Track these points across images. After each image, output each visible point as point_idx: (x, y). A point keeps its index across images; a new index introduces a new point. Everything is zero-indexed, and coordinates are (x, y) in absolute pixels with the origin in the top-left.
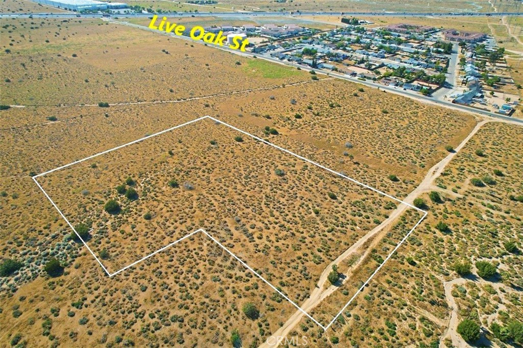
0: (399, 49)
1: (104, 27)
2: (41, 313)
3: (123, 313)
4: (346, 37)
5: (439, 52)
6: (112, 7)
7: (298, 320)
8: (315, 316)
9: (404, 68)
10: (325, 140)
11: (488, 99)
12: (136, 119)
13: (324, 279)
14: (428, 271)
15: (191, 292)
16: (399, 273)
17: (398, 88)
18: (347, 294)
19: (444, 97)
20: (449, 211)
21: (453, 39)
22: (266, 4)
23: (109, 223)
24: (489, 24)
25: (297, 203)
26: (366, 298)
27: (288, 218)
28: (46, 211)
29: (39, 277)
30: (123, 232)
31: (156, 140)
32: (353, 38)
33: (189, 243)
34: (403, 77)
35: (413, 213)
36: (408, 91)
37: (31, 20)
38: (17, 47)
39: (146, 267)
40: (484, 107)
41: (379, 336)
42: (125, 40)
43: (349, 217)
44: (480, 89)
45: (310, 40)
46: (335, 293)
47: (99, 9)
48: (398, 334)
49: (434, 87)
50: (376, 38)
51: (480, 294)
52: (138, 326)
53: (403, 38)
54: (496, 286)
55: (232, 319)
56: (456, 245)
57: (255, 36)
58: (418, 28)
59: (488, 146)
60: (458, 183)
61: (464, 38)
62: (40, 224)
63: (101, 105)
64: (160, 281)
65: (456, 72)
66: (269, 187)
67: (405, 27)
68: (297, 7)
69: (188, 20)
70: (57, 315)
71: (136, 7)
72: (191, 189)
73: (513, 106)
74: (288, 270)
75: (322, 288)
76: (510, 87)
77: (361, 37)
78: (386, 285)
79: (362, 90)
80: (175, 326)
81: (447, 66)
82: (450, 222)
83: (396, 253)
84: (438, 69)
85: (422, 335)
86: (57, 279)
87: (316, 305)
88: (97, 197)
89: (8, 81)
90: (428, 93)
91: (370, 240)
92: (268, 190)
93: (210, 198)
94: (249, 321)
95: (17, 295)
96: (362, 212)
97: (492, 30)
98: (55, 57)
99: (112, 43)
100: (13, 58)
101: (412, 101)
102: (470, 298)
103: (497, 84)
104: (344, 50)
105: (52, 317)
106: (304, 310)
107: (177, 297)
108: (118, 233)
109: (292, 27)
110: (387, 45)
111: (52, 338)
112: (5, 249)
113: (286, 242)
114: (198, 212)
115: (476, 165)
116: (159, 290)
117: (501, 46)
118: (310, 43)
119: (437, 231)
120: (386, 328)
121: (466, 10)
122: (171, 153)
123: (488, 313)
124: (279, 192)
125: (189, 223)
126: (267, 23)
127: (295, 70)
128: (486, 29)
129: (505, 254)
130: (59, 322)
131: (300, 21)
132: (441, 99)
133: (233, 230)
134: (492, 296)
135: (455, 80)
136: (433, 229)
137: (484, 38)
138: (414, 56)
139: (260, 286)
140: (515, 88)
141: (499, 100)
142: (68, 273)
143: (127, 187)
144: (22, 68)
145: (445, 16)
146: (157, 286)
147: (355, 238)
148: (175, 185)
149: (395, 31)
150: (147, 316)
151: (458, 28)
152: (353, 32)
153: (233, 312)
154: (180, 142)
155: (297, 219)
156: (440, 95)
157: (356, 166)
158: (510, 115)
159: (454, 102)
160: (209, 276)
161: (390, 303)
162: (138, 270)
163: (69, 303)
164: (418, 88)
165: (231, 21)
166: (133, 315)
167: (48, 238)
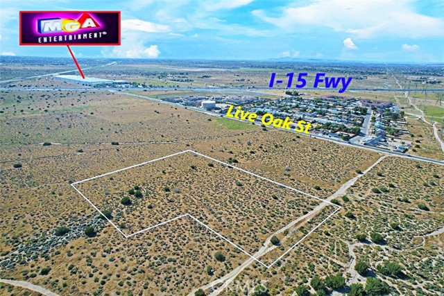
0: (327, 112)
1: (111, 96)
2: (85, 255)
3: (137, 256)
4: (289, 104)
5: (357, 114)
6: (116, 83)
7: (251, 262)
8: (262, 260)
9: (331, 124)
10: (271, 166)
11: (389, 143)
12: (138, 152)
13: (268, 242)
14: (338, 239)
15: (181, 247)
16: (319, 240)
17: (325, 136)
18: (283, 250)
19: (358, 142)
20: (356, 207)
21: (368, 106)
22: (230, 82)
23: (124, 210)
24: (395, 96)
25: (251, 201)
26: (295, 252)
27: (244, 209)
28: (81, 203)
29: (81, 237)
30: (134, 215)
31: (154, 164)
32: (294, 104)
33: (178, 221)
34: (329, 129)
35: (330, 208)
36: (332, 138)
37: (60, 92)
38: (51, 109)
39: (150, 233)
40: (386, 147)
41: (303, 271)
42: (127, 104)
43: (286, 209)
44: (384, 136)
45: (262, 105)
46: (275, 249)
47: (107, 84)
48: (316, 270)
49: (351, 135)
50: (311, 104)
51: (372, 251)
52: (147, 263)
53: (331, 105)
54: (383, 247)
55: (207, 261)
56: (359, 226)
57: (222, 103)
58: (342, 98)
59: (386, 170)
60: (363, 191)
61: (376, 105)
62: (78, 210)
63: (113, 144)
64: (160, 241)
65: (369, 126)
66: (232, 192)
67: (333, 97)
68: (253, 85)
69: (172, 92)
70: (95, 256)
71: (134, 83)
72: (178, 192)
73: (407, 147)
74: (244, 237)
75: (266, 246)
76: (406, 136)
77: (300, 104)
78: (310, 246)
79: (298, 137)
80: (171, 264)
81: (363, 123)
82: (355, 213)
83: (317, 229)
84: (355, 124)
85: (332, 271)
86: (92, 238)
87: (262, 255)
88: (115, 196)
89: (48, 129)
90: (347, 139)
91: (300, 222)
92: (231, 194)
93: (192, 197)
94: (218, 262)
95: (68, 246)
96: (295, 207)
97: (398, 101)
98: (79, 114)
99: (118, 106)
100: (50, 115)
101: (335, 144)
102: (365, 252)
103: (397, 134)
104: (287, 112)
105: (92, 257)
106: (255, 257)
107: (172, 249)
108: (130, 215)
109: (249, 97)
110: (319, 109)
111: (93, 267)
112: (58, 222)
113: (243, 222)
114: (183, 205)
115: (377, 181)
116: (159, 245)
117: (402, 110)
118: (262, 108)
119: (346, 218)
120: (308, 267)
121: (379, 88)
122: (163, 172)
123: (376, 261)
124: (238, 195)
125: (178, 210)
126: (230, 94)
127: (251, 124)
128: (392, 100)
129: (391, 230)
130: (96, 260)
131: (255, 93)
132: (356, 142)
133: (207, 215)
134: (380, 252)
135: (367, 131)
136: (343, 217)
137: (391, 105)
138: (339, 115)
139: (226, 244)
140: (410, 136)
141: (398, 143)
142: (100, 236)
143: (135, 191)
144: (56, 121)
145: (363, 91)
146: (158, 243)
147: (290, 221)
148: (167, 190)
149: (326, 100)
150: (152, 258)
151: (372, 99)
152: (294, 101)
153: (208, 257)
154: (170, 166)
155: (251, 210)
156: (355, 140)
157: (292, 181)
158: (404, 152)
159: (365, 144)
160: (192, 239)
161: (312, 255)
162: (145, 234)
163: (102, 250)
164: (339, 135)
165: (204, 93)
166: (143, 258)
167: (84, 217)
